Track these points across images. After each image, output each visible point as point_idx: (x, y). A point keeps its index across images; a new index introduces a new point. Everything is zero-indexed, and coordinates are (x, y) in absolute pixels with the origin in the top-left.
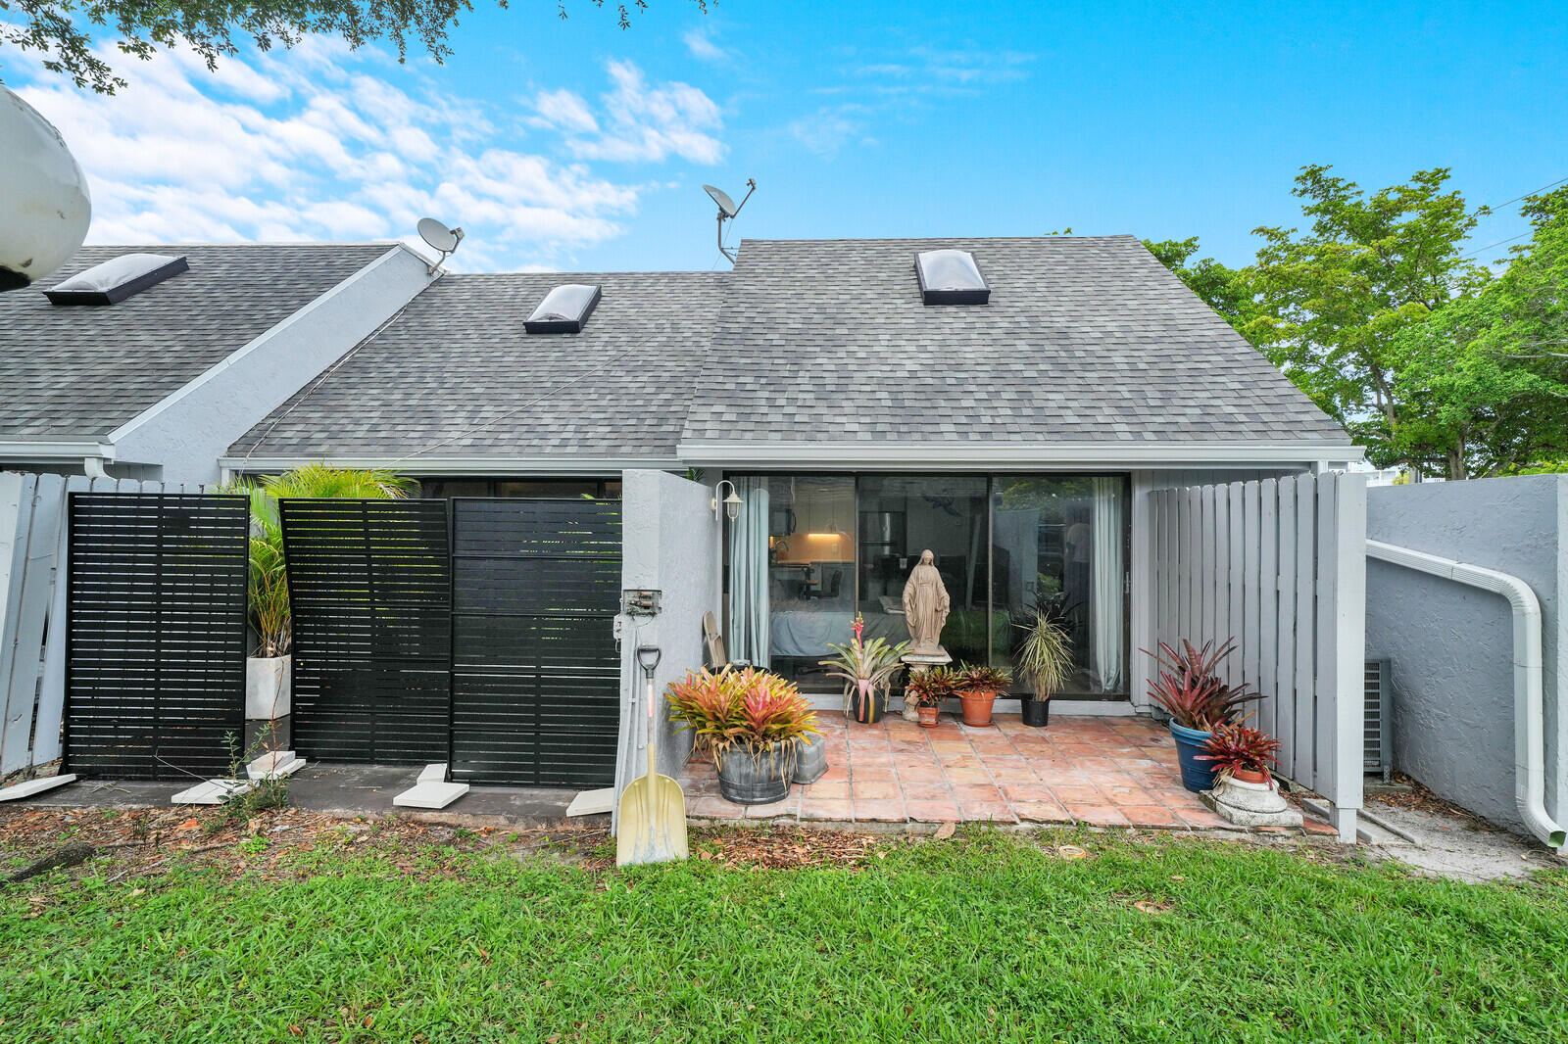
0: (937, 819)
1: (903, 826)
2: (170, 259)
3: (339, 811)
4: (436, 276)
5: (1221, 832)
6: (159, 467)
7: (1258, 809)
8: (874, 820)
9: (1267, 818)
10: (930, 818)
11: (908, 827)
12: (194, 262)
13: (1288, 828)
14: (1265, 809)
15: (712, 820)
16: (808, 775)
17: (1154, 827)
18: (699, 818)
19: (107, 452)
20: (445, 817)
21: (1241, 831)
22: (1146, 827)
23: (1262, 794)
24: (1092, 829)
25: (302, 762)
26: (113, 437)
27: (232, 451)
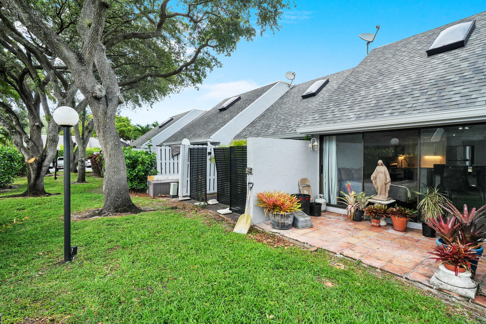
0: (313, 245)
1: (304, 244)
2: (237, 97)
3: (211, 211)
4: (291, 87)
5: (420, 284)
6: (220, 142)
7: (445, 281)
8: (297, 240)
9: (449, 287)
10: (311, 244)
11: (306, 245)
12: (242, 97)
13: (460, 296)
14: (449, 283)
15: (263, 229)
16: (300, 227)
17: (388, 272)
18: (261, 228)
19: (210, 140)
20: (223, 216)
21: (431, 288)
22: (385, 271)
23: (451, 276)
24: (363, 265)
25: (218, 202)
26: (211, 137)
27: (234, 138)
